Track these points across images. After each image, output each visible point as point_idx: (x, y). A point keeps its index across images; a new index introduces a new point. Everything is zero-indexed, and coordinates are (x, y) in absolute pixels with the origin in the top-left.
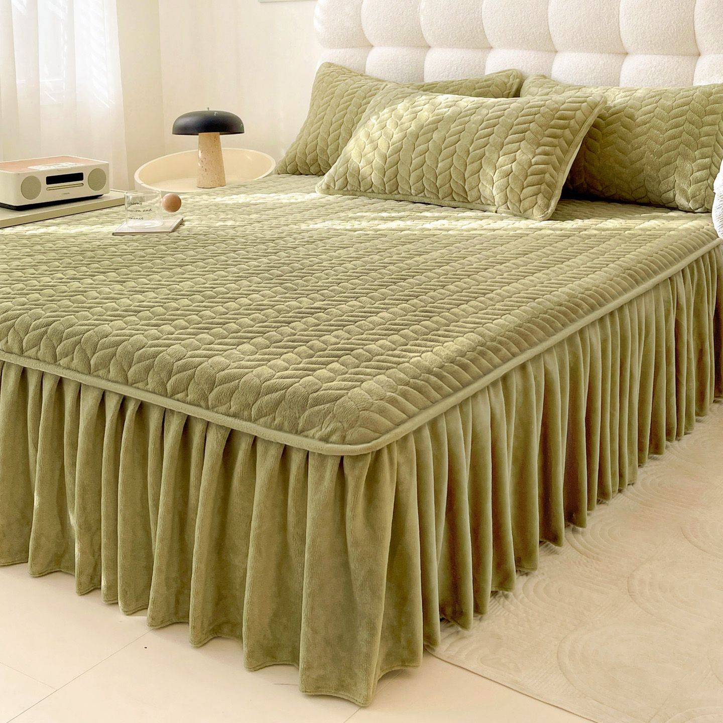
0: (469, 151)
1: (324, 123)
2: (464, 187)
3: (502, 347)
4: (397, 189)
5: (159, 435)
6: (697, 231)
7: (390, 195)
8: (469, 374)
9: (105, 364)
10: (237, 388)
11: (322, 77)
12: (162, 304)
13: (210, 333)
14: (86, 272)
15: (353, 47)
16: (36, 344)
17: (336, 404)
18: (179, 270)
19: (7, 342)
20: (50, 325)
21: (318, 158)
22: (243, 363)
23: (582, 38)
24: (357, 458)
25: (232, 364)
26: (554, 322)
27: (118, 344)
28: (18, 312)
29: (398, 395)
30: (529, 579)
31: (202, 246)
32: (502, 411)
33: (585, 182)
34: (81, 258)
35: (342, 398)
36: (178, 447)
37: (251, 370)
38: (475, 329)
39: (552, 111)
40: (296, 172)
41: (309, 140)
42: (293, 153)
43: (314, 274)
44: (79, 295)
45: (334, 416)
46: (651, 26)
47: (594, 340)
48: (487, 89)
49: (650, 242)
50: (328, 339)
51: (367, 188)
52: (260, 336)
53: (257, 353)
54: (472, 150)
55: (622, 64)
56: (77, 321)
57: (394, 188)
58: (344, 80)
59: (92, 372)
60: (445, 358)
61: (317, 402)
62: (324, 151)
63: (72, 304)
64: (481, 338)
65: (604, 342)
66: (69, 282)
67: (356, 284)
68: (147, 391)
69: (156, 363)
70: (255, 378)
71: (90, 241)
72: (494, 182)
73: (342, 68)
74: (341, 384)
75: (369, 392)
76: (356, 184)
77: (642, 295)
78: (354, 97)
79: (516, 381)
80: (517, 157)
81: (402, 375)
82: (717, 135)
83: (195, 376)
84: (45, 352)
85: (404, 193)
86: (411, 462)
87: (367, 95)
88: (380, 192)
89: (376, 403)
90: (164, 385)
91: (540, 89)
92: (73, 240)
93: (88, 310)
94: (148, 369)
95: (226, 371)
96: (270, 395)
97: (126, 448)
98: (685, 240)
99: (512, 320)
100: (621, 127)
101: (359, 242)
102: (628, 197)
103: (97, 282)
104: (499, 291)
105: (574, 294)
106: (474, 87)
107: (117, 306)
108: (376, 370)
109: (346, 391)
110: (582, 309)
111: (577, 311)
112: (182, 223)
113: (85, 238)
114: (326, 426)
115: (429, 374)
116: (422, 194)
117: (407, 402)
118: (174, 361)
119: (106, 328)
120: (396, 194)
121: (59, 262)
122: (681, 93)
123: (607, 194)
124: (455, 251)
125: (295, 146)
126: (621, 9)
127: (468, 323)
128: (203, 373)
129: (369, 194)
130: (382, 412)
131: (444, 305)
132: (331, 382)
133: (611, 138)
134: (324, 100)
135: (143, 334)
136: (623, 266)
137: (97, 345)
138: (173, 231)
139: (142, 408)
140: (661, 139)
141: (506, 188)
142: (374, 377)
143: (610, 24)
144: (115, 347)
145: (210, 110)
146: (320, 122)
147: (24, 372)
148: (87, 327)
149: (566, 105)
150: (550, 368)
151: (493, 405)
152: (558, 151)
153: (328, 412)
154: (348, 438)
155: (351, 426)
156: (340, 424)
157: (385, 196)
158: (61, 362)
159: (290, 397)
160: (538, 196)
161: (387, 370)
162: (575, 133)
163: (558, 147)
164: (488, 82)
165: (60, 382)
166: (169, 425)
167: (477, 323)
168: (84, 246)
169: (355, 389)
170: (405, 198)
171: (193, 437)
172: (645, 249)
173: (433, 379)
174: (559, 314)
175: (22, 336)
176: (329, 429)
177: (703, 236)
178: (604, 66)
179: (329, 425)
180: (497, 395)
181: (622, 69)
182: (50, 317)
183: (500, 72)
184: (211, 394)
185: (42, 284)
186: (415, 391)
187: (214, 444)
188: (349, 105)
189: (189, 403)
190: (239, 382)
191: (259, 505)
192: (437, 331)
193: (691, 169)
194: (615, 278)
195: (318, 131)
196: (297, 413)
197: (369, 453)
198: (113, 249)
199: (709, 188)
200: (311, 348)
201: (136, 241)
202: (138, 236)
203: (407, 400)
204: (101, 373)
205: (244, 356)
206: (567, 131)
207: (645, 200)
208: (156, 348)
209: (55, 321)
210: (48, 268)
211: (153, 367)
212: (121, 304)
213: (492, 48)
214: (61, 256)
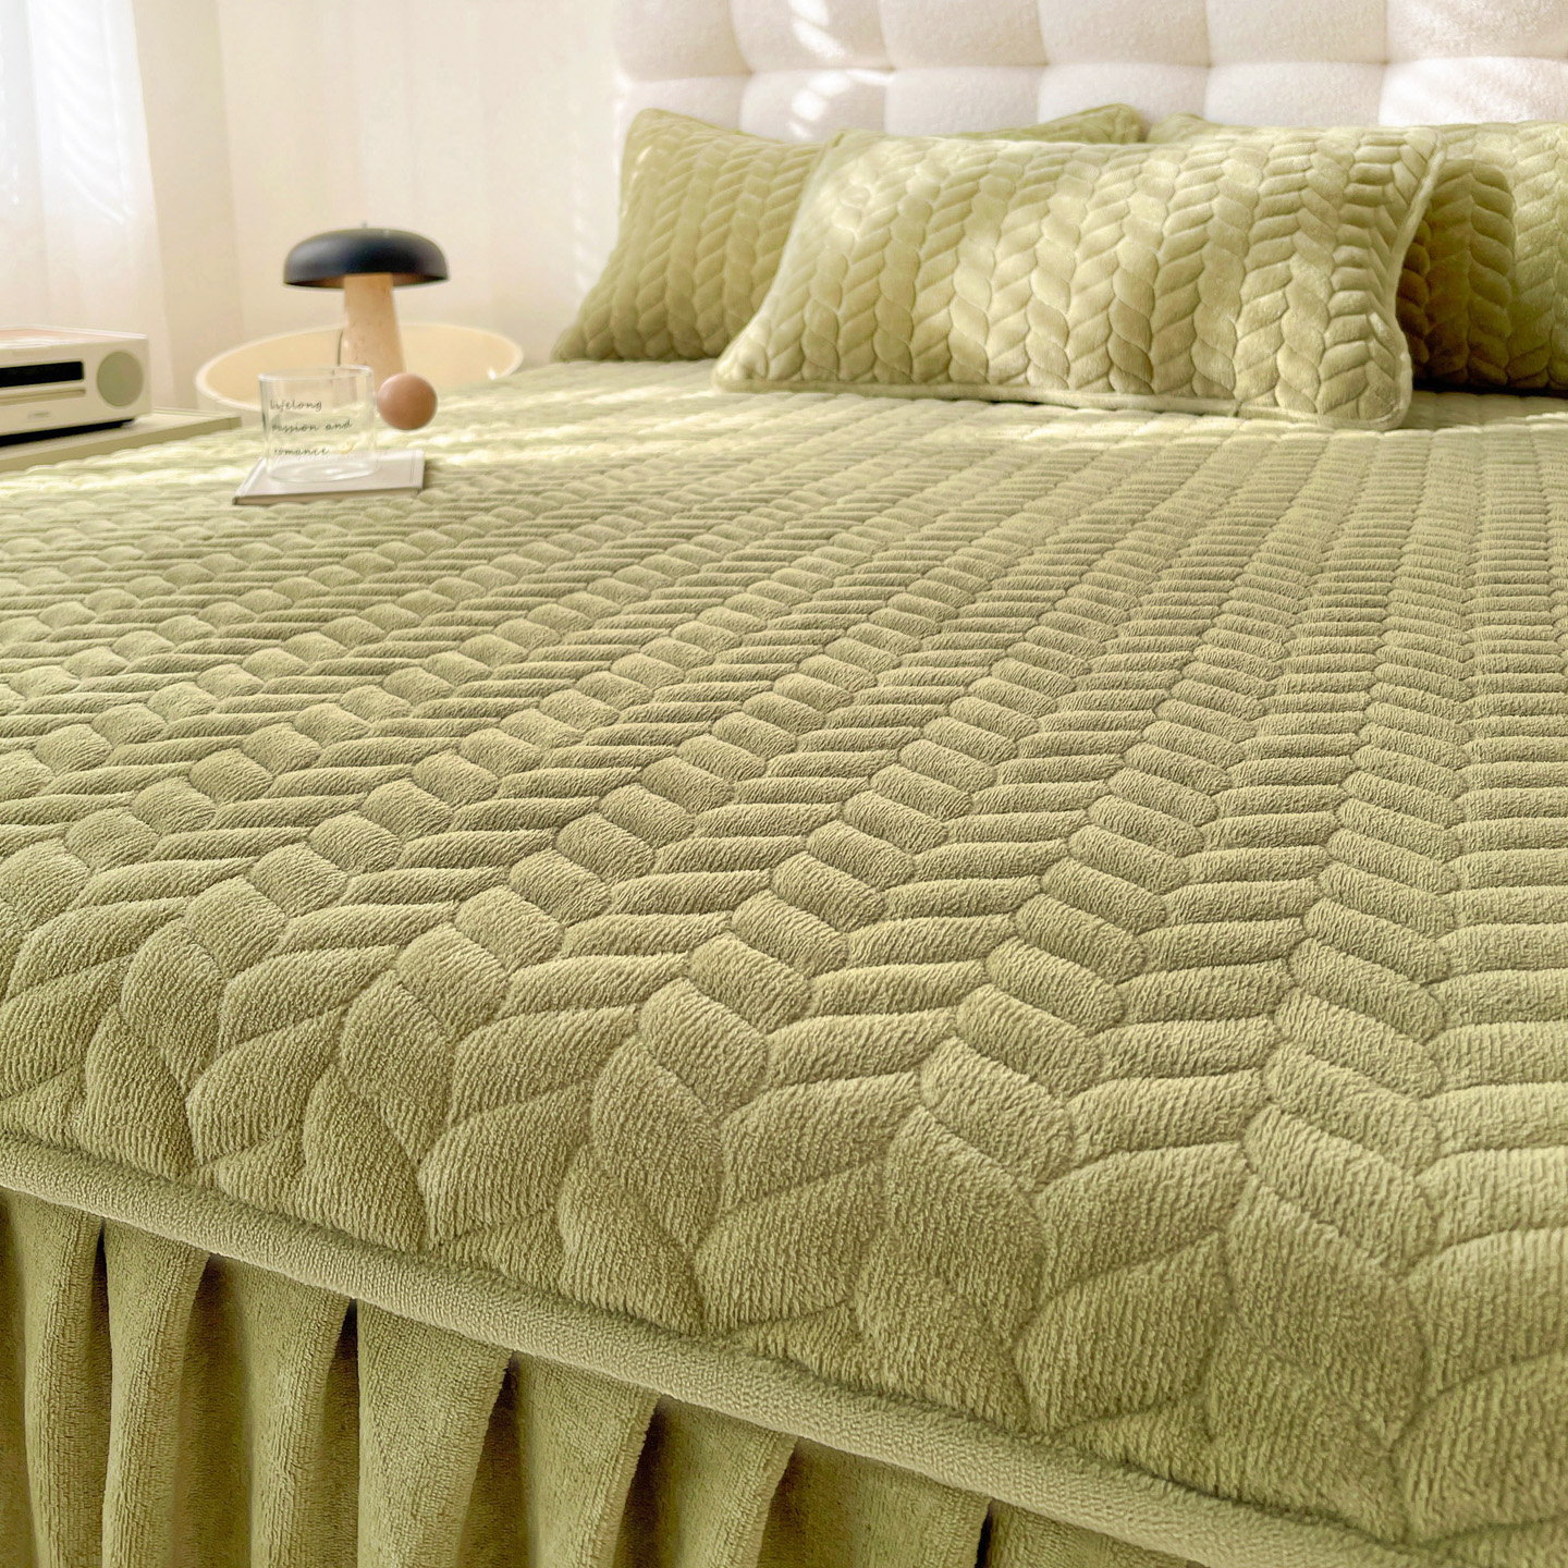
1: (679, 236)
2: (1146, 355)
4: (947, 369)
7: (925, 385)
9: (521, 1191)
12: (632, 771)
13: (1030, 936)
14: (206, 636)
15: (709, 74)
16: (58, 1061)
18: (558, 610)
20: (131, 951)
21: (669, 318)
23: (1291, 25)
39: (1339, 162)
40: (609, 353)
41: (643, 275)
51: (857, 370)
57: (938, 368)
63: (208, 802)
69: (891, 1194)
71: (166, 524)
72: (1240, 336)
73: (690, 119)
76: (829, 362)
78: (746, 173)
80: (1294, 272)
84: (118, 1110)
85: (967, 378)
88: (896, 378)
90: (997, 1356)
93: (302, 830)
94: (848, 1239)
100: (1479, 207)
107: (431, 802)
116: (1021, 380)
118: (1028, 1183)
119: (456, 948)
120: (940, 383)
125: (604, 294)
129: (862, 386)
134: (667, 184)
135: (686, 974)
137: (446, 1073)
141: (1276, 351)
145: (369, 226)
146: (667, 235)
149: (1364, 149)
152: (1375, 258)
157: (909, 389)
158: (224, 1175)
160: (1367, 367)
162: (1399, 216)
163: (1372, 249)
168: (155, 543)
170: (969, 390)
178: (1342, 88)
182: (120, 894)
185: (34, 700)
188: (739, 192)
195: (663, 255)
201: (325, 518)
204: (496, 1251)
206: (1383, 212)
208: (845, 1085)
210: (46, 629)
211: (882, 1225)
212: (441, 785)
213: (1048, 63)
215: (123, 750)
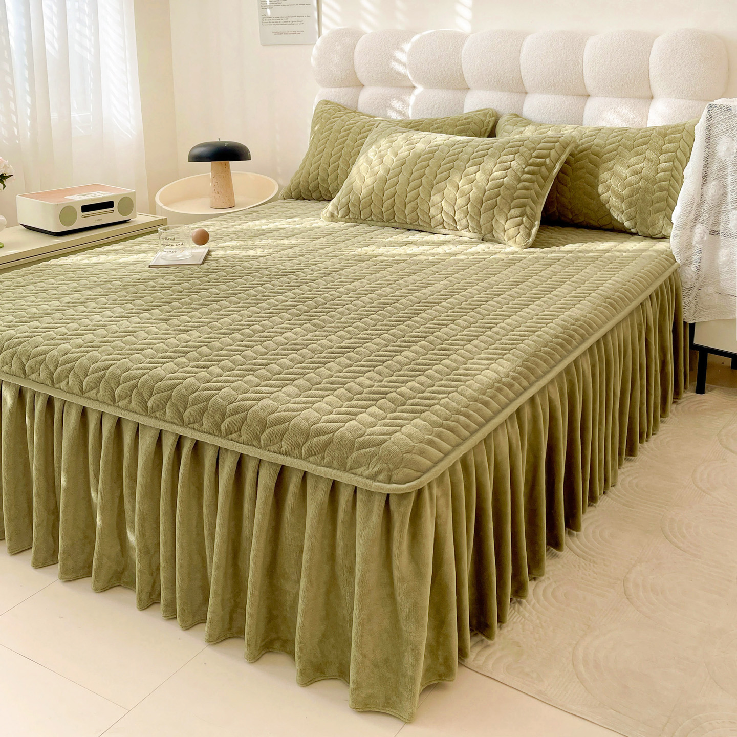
0: (458, 186)
1: (325, 155)
2: (454, 218)
3: (514, 382)
4: (394, 217)
5: (214, 470)
6: (659, 257)
7: (388, 223)
8: (490, 410)
9: (161, 405)
10: (287, 430)
11: (320, 114)
12: (207, 344)
13: (255, 375)
14: (132, 309)
15: (347, 86)
16: (96, 386)
17: (381, 448)
18: (215, 306)
19: (68, 383)
20: (108, 369)
21: (320, 186)
22: (290, 406)
23: (550, 82)
24: (403, 496)
25: (280, 407)
26: (554, 354)
27: (173, 387)
28: (77, 354)
29: (435, 436)
30: (537, 584)
31: (232, 279)
32: (517, 441)
33: (557, 211)
34: (125, 294)
35: (386, 443)
36: (232, 482)
37: (299, 413)
38: (489, 365)
39: (529, 150)
40: (300, 197)
41: (312, 169)
42: (298, 180)
43: (336, 309)
44: (130, 335)
45: (380, 458)
46: (611, 73)
47: (585, 366)
48: (467, 126)
49: (621, 270)
50: (363, 382)
51: (367, 216)
52: (300, 378)
53: (301, 395)
54: (462, 185)
55: (585, 105)
56: (131, 364)
57: (391, 217)
58: (340, 117)
59: (149, 413)
60: (469, 398)
61: (363, 446)
62: (325, 180)
63: (125, 345)
64: (496, 375)
65: (593, 367)
66: (118, 321)
67: (376, 320)
68: (202, 432)
69: (209, 406)
70: (303, 421)
71: (129, 274)
72: (481, 213)
73: (338, 105)
74: (384, 430)
75: (409, 436)
76: (358, 213)
77: (620, 322)
78: (350, 132)
79: (527, 413)
80: (501, 192)
81: (435, 418)
82: (672, 171)
83: (247, 419)
84: (105, 394)
85: (400, 222)
86: (447, 495)
87: (362, 131)
88: (379, 220)
89: (418, 446)
90: (218, 426)
91: (515, 127)
92: (115, 274)
93: (140, 351)
94: (202, 412)
95: (276, 414)
96: (319, 437)
97: (183, 482)
98: (650, 267)
99: (520, 355)
100: (589, 163)
101: (370, 274)
102: (594, 223)
103: (144, 321)
104: (502, 325)
105: (567, 326)
106: (455, 125)
107: (166, 347)
108: (412, 414)
109: (389, 436)
110: (575, 340)
111: (572, 342)
112: (209, 253)
113: (125, 271)
114: (373, 466)
115: (458, 414)
116: (417, 223)
117: (443, 442)
118: (227, 404)
119: (160, 371)
120: (392, 222)
121: (105, 298)
122: (640, 134)
123: (576, 222)
124: (455, 283)
125: (299, 175)
126: (584, 58)
127: (483, 360)
128: (254, 416)
129: (369, 222)
130: (422, 453)
131: (458, 342)
132: (372, 427)
133: (580, 173)
134: (324, 134)
135: (194, 376)
136: (603, 295)
137: (153, 389)
138: (203, 263)
139: (197, 447)
140: (624, 175)
141: (492, 220)
142: (411, 421)
143: (575, 70)
144: (170, 391)
145: (221, 140)
146: (321, 155)
147: (84, 412)
148: (142, 371)
149: (541, 145)
150: (553, 396)
151: (510, 434)
152: (536, 186)
153: (373, 455)
154: (394, 478)
155: (396, 468)
156: (386, 465)
157: (383, 224)
158: (120, 404)
159: (337, 441)
160: (520, 227)
161: (421, 413)
162: (550, 170)
163: (536, 183)
164: (467, 120)
165: (119, 421)
166: (224, 462)
167: (490, 360)
168: (125, 280)
169: (397, 434)
170: (401, 225)
171: (246, 472)
172: (618, 277)
173: (462, 418)
174: (557, 346)
175: (81, 378)
176: (376, 469)
177: (664, 262)
178: (569, 106)
179: (375, 465)
180: (513, 427)
181: (585, 109)
182: (107, 360)
183: (477, 111)
184: (263, 435)
185: (94, 323)
186: (449, 432)
187: (267, 479)
188: (346, 140)
189: (242, 442)
190: (289, 424)
191: (310, 538)
192: (457, 370)
193: (651, 201)
194: (598, 307)
195: (319, 162)
196: (345, 453)
197: (413, 492)
198: (152, 283)
199: (666, 217)
200: (349, 390)
201: (171, 274)
202: (172, 269)
203: (442, 440)
204: (157, 414)
205: (289, 398)
206: (543, 169)
207: (609, 227)
208: (208, 392)
209: (111, 365)
210: (97, 305)
211: (207, 410)
212: (169, 344)
213: (469, 88)
214: (106, 292)
215: (110, 335)
